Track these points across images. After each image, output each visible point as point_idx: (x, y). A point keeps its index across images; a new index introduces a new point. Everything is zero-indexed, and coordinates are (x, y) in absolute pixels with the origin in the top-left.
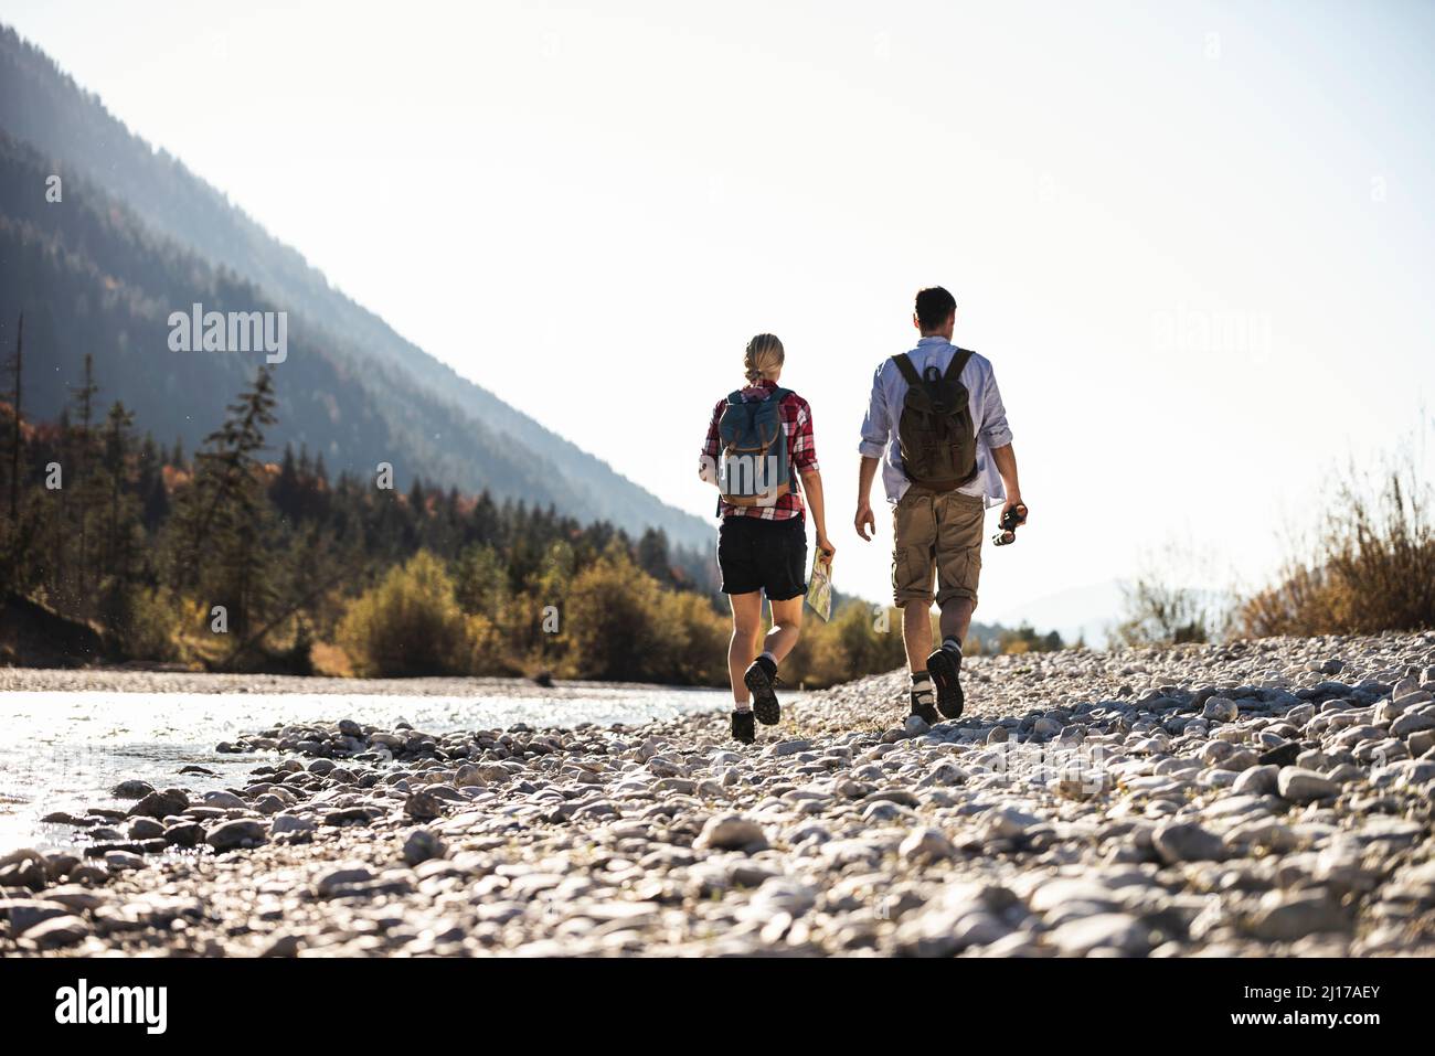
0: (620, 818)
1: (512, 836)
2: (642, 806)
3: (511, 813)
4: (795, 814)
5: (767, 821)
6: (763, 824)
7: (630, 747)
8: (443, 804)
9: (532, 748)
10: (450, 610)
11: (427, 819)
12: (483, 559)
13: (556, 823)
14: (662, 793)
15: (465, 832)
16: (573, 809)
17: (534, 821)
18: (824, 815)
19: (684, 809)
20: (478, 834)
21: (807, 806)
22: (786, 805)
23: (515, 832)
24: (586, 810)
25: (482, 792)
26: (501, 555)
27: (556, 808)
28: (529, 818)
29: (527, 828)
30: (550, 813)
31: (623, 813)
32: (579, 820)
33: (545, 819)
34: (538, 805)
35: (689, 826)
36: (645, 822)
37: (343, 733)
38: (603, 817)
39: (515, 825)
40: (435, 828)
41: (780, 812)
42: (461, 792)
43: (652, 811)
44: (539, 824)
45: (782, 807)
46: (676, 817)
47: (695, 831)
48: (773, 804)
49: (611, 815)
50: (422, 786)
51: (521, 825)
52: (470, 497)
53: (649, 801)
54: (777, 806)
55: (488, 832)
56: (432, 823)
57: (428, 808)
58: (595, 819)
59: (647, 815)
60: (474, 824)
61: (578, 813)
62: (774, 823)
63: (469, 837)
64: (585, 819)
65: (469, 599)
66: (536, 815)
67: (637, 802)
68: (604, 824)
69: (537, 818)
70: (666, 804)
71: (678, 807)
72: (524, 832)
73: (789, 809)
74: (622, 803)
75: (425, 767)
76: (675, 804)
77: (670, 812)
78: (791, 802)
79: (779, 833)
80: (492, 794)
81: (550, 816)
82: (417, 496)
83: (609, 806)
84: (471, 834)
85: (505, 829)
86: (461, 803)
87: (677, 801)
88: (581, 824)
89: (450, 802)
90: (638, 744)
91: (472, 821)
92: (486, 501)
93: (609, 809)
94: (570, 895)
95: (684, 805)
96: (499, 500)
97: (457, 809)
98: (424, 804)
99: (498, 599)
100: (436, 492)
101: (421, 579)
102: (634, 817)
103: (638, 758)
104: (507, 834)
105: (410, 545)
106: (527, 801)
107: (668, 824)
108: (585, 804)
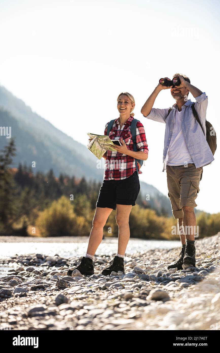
0: (124, 288)
1: (90, 294)
2: (131, 284)
3: (90, 286)
4: (179, 287)
5: (170, 290)
6: (169, 291)
7: (129, 262)
8: (68, 283)
9: (97, 262)
10: (72, 215)
11: (63, 288)
12: (83, 199)
13: (104, 290)
14: (138, 279)
15: (75, 293)
16: (109, 285)
17: (97, 289)
18: (189, 288)
19: (144, 285)
20: (79, 293)
21: (183, 285)
22: (177, 284)
23: (91, 293)
24: (113, 286)
25: (81, 279)
26: (88, 198)
27: (104, 285)
28: (95, 288)
29: (94, 292)
30: (102, 286)
31: (125, 287)
32: (111, 289)
33: (100, 288)
34: (99, 283)
35: (146, 292)
36: (132, 290)
37: (38, 258)
38: (119, 288)
39: (91, 291)
40: (66, 291)
41: (175, 287)
42: (74, 279)
43: (134, 286)
44: (99, 290)
45: (175, 285)
46: (142, 288)
47: (147, 294)
48: (173, 284)
49: (121, 287)
50: (62, 276)
51: (93, 290)
52: (78, 179)
53: (133, 282)
54: (174, 284)
55: (82, 293)
56: (65, 290)
57: (63, 284)
58: (116, 288)
59: (132, 287)
60: (78, 290)
61: (111, 286)
62: (173, 290)
63: (76, 295)
64: (113, 288)
65: (78, 211)
66: (98, 287)
67: (130, 283)
68: (119, 290)
69: (98, 288)
70: (139, 284)
71: (142, 285)
72: (94, 293)
73: (178, 286)
74: (124, 283)
75: (63, 269)
76: (141, 284)
77: (140, 287)
78: (178, 283)
79: (174, 295)
80: (84, 279)
81: (102, 287)
82: (61, 179)
83: (121, 284)
84: (77, 294)
85: (88, 292)
86: (74, 282)
87: (142, 283)
88: (112, 290)
89: (71, 282)
90: (131, 261)
91: (77, 289)
92: (83, 180)
93: (121, 285)
94: (107, 316)
95: (144, 284)
96: (88, 179)
97: (73, 284)
98: (62, 284)
99: (87, 211)
100: (68, 177)
101: (63, 205)
102: (128, 288)
103: (131, 266)
104: (88, 293)
105: (59, 194)
106: (95, 282)
107: (139, 290)
108: (113, 283)
